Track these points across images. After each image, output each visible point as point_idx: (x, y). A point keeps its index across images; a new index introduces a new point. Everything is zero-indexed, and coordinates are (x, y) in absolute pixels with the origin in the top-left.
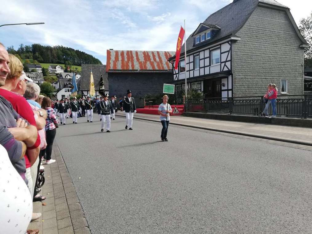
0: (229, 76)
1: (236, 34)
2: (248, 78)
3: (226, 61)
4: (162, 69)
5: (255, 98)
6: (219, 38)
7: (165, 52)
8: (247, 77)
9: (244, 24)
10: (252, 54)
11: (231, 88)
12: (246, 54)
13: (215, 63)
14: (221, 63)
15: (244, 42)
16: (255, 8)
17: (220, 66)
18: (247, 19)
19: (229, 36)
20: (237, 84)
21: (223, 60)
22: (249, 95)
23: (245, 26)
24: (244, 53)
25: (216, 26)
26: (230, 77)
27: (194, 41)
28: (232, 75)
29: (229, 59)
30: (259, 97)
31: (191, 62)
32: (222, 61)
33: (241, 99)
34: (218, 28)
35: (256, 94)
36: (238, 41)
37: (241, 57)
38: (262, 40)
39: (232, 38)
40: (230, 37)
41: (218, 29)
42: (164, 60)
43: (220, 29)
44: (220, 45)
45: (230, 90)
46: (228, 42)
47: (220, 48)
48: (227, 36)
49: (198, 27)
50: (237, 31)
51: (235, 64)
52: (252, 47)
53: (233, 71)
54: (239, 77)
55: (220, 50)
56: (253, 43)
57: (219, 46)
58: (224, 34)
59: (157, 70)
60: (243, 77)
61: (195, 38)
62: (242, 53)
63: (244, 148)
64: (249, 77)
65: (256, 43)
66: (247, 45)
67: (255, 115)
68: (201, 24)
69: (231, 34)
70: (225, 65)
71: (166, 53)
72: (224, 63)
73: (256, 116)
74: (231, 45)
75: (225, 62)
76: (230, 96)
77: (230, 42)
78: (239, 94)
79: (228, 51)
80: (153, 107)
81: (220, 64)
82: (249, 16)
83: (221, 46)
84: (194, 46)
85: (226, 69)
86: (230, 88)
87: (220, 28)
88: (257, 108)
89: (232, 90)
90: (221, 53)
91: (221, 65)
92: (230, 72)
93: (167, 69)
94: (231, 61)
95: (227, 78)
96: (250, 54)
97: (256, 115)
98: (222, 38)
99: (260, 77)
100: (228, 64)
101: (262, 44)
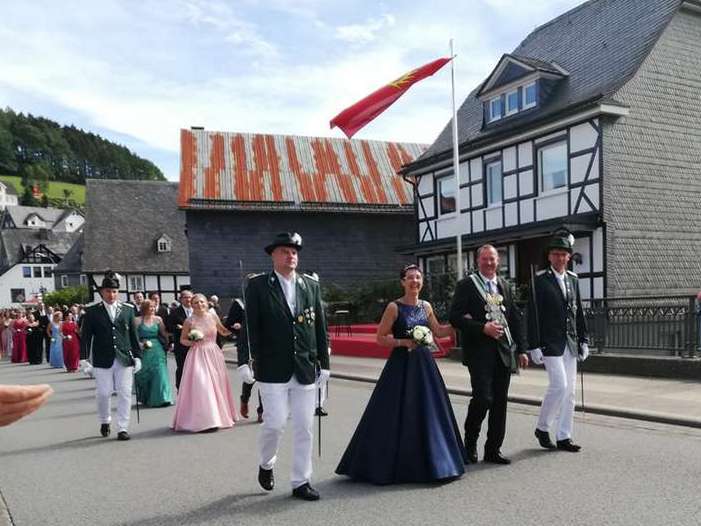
0: (595, 229)
1: (615, 97)
2: (651, 238)
3: (586, 182)
4: (379, 202)
5: (674, 302)
6: (560, 105)
7: (390, 145)
8: (649, 235)
9: (639, 63)
10: (663, 162)
11: (601, 270)
12: (646, 160)
13: (552, 186)
14: (571, 187)
15: (639, 123)
16: (670, 17)
17: (567, 195)
18: (647, 51)
19: (593, 102)
20: (618, 258)
21: (578, 177)
22: (654, 292)
23: (641, 73)
24: (640, 159)
25: (555, 65)
26: (598, 235)
27: (485, 114)
28: (604, 226)
29: (594, 174)
30: (682, 297)
31: (476, 183)
32: (572, 182)
33: (632, 303)
34: (560, 74)
35: (676, 287)
36: (623, 120)
37: (629, 170)
38: (692, 119)
39: (605, 108)
40: (597, 105)
41: (559, 77)
42: (387, 171)
43: (566, 77)
44: (568, 127)
45: (598, 275)
46: (590, 120)
47: (567, 138)
48: (586, 102)
49: (497, 67)
50: (616, 86)
51: (611, 192)
52: (665, 141)
53: (605, 216)
54: (625, 233)
55: (566, 146)
56: (667, 127)
57: (565, 132)
58: (579, 92)
59: (364, 205)
60: (637, 233)
61: (489, 101)
62: (635, 159)
63: (634, 460)
64: (655, 235)
65: (675, 129)
66: (650, 132)
67: (674, 355)
68: (504, 56)
69: (601, 96)
70: (582, 194)
71: (393, 150)
72: (580, 188)
73: (677, 358)
74: (599, 130)
75: (583, 185)
76: (599, 294)
77: (596, 122)
78: (625, 287)
79: (592, 150)
80: (349, 331)
81: (566, 189)
82: (655, 41)
83: (568, 131)
84: (484, 128)
85: (584, 208)
86: (598, 267)
87: (565, 73)
88: (679, 333)
89: (603, 274)
90: (571, 156)
91: (569, 193)
92: (599, 219)
93: (396, 203)
94: (600, 180)
95: (590, 235)
96: (657, 161)
97: (677, 353)
98: (577, 105)
99: (688, 236)
100: (592, 191)
101: (692, 131)
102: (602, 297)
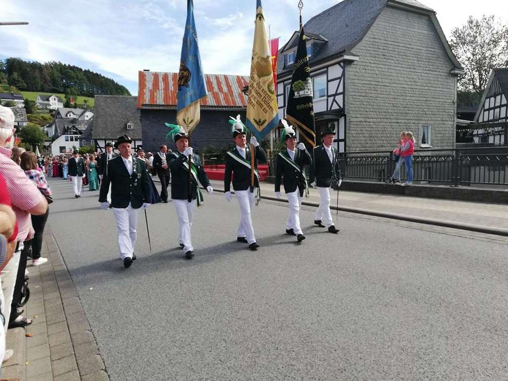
0: (341, 117)
1: (352, 51)
2: (370, 122)
3: (336, 94)
4: (232, 105)
5: (381, 154)
6: (324, 56)
7: (238, 77)
8: (369, 120)
9: (365, 34)
10: (377, 83)
12: (367, 82)
13: (318, 96)
14: (328, 96)
15: (364, 64)
16: (381, 10)
17: (326, 101)
18: (369, 27)
19: (340, 54)
20: (352, 133)
21: (332, 91)
22: (370, 149)
23: (366, 38)
24: (365, 82)
25: (320, 36)
26: (342, 120)
27: (285, 61)
28: (345, 116)
29: (341, 90)
30: (386, 152)
31: (280, 95)
32: (329, 94)
33: (359, 155)
34: (324, 41)
35: (382, 146)
36: (355, 63)
37: (359, 88)
38: (393, 62)
39: (346, 57)
40: (342, 56)
42: (236, 90)
43: (327, 42)
44: (327, 67)
45: (342, 140)
46: (339, 63)
47: (326, 72)
48: (336, 54)
49: (292, 38)
50: (352, 46)
51: (349, 99)
52: (377, 72)
53: (346, 111)
54: (356, 120)
55: (326, 76)
56: (379, 66)
57: (325, 69)
58: (333, 49)
59: (225, 107)
60: (363, 120)
61: (287, 55)
62: (362, 82)
63: (361, 234)
64: (371, 120)
65: (383, 66)
66: (370, 68)
67: (381, 181)
68: (296, 32)
69: (345, 51)
70: (334, 100)
71: (239, 79)
72: (333, 97)
73: (382, 183)
74: (343, 68)
75: (334, 95)
76: (342, 150)
77: (342, 64)
78: (355, 147)
79: (340, 78)
80: (217, 168)
81: (326, 98)
82: (373, 23)
83: (327, 69)
84: (285, 68)
85: (335, 107)
86: (342, 137)
87: (326, 40)
88: (384, 170)
89: (344, 140)
90: (328, 81)
91: (327, 100)
92: (342, 113)
93: (240, 105)
94: (343, 93)
95: (338, 120)
96: (373, 83)
97: (382, 180)
98: (333, 56)
99: (389, 120)
100: (339, 99)
101: (392, 67)
102: (343, 151)
